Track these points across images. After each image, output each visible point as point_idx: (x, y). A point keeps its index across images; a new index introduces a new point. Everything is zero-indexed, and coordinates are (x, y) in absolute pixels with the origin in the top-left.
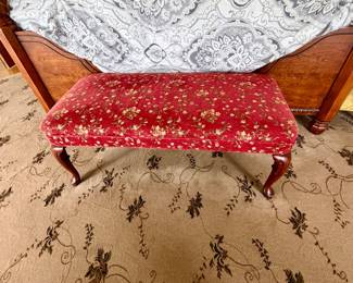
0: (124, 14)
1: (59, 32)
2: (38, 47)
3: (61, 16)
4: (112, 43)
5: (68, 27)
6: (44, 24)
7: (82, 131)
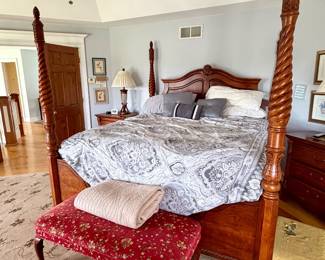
0: (114, 163)
1: (78, 164)
2: (65, 169)
3: (82, 156)
4: (104, 176)
5: (84, 162)
6: (72, 158)
7: (53, 231)
